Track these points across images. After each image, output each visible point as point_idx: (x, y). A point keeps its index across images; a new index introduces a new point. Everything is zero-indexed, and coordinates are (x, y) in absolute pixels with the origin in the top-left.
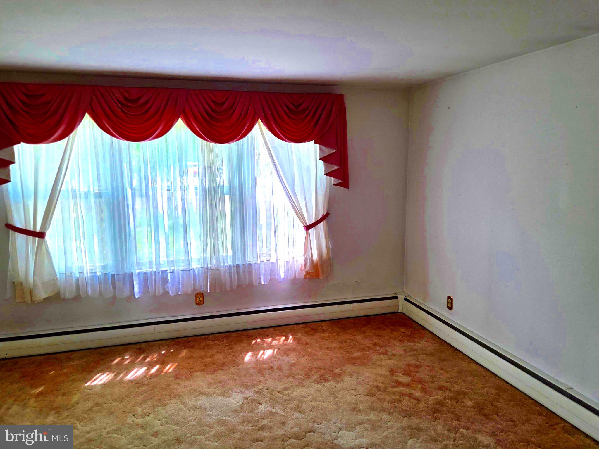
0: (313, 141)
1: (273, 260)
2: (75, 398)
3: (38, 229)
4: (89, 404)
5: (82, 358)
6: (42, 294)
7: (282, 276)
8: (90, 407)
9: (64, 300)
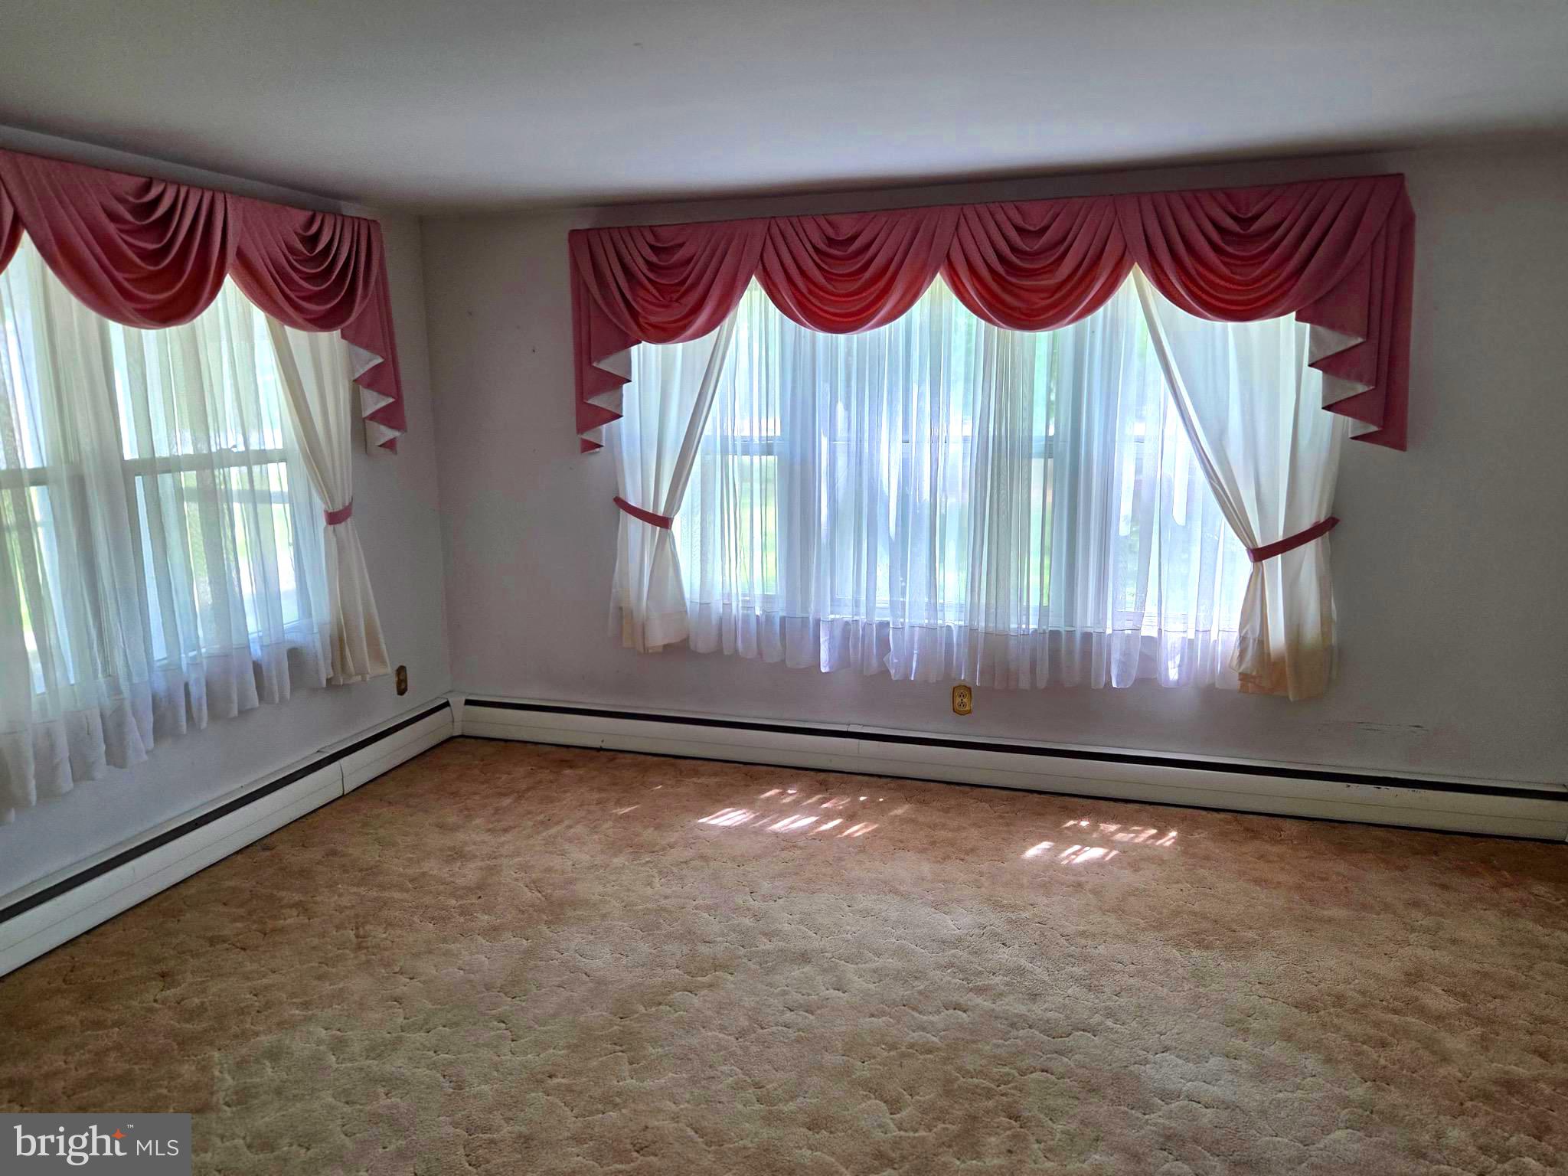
0: (1293, 314)
1: (1149, 630)
2: (673, 837)
3: (661, 512)
4: (689, 853)
5: (715, 775)
6: (659, 636)
7: (1173, 674)
8: (688, 859)
9: (696, 655)
